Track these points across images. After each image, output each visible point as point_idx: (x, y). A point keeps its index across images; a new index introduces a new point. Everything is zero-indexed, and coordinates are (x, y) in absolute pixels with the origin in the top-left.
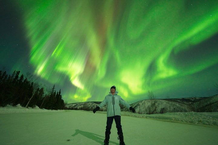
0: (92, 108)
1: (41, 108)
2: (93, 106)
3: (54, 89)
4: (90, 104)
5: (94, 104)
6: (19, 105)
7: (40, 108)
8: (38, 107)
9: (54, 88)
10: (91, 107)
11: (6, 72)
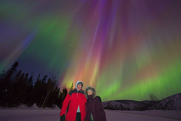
0: (116, 107)
2: (117, 105)
3: (72, 87)
4: (113, 103)
5: (117, 103)
7: (59, 108)
9: (72, 86)
10: (114, 106)
11: (21, 70)
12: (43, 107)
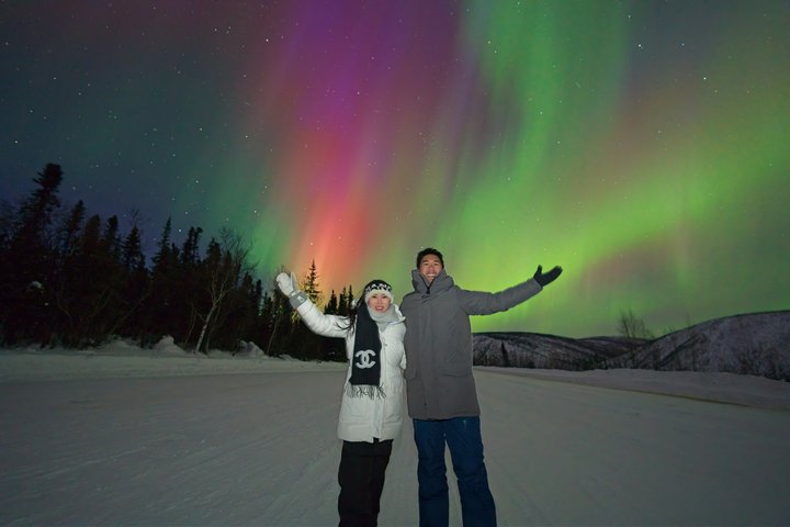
1: (270, 355)
2: (487, 348)
3: (313, 279)
5: (487, 342)
6: (169, 340)
7: (265, 353)
8: (261, 352)
9: (313, 274)
11: (81, 202)
12: (202, 349)
